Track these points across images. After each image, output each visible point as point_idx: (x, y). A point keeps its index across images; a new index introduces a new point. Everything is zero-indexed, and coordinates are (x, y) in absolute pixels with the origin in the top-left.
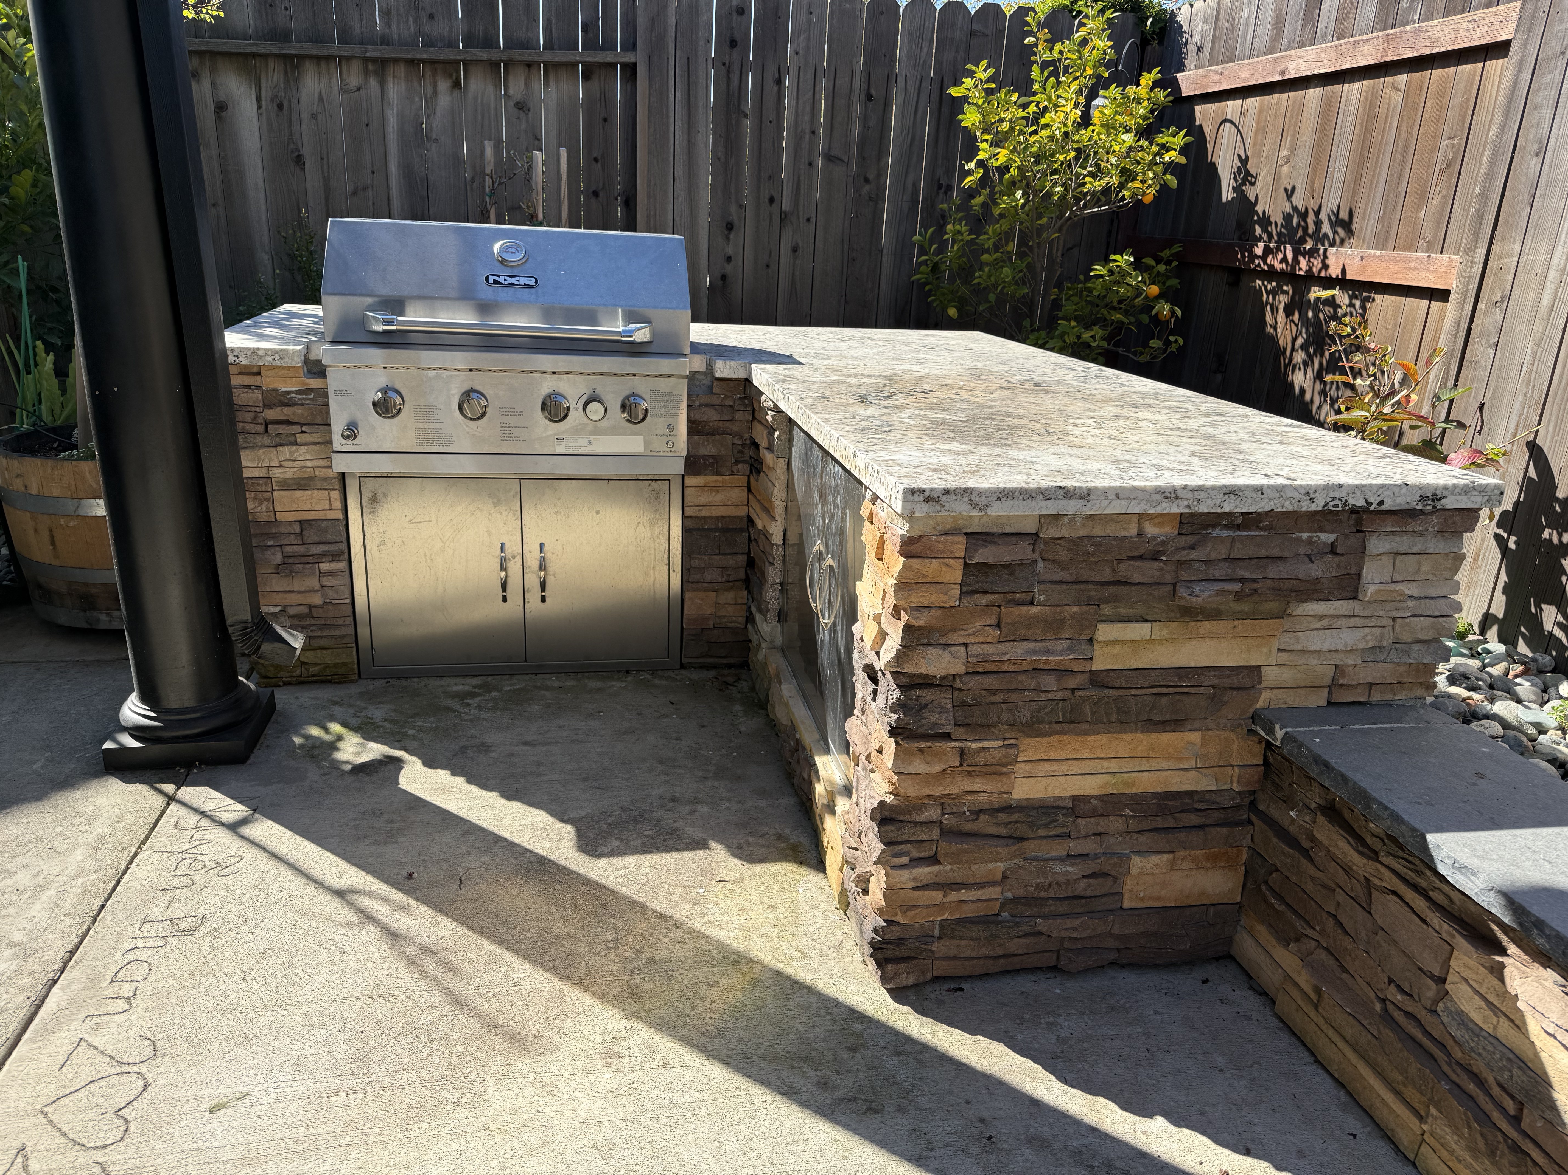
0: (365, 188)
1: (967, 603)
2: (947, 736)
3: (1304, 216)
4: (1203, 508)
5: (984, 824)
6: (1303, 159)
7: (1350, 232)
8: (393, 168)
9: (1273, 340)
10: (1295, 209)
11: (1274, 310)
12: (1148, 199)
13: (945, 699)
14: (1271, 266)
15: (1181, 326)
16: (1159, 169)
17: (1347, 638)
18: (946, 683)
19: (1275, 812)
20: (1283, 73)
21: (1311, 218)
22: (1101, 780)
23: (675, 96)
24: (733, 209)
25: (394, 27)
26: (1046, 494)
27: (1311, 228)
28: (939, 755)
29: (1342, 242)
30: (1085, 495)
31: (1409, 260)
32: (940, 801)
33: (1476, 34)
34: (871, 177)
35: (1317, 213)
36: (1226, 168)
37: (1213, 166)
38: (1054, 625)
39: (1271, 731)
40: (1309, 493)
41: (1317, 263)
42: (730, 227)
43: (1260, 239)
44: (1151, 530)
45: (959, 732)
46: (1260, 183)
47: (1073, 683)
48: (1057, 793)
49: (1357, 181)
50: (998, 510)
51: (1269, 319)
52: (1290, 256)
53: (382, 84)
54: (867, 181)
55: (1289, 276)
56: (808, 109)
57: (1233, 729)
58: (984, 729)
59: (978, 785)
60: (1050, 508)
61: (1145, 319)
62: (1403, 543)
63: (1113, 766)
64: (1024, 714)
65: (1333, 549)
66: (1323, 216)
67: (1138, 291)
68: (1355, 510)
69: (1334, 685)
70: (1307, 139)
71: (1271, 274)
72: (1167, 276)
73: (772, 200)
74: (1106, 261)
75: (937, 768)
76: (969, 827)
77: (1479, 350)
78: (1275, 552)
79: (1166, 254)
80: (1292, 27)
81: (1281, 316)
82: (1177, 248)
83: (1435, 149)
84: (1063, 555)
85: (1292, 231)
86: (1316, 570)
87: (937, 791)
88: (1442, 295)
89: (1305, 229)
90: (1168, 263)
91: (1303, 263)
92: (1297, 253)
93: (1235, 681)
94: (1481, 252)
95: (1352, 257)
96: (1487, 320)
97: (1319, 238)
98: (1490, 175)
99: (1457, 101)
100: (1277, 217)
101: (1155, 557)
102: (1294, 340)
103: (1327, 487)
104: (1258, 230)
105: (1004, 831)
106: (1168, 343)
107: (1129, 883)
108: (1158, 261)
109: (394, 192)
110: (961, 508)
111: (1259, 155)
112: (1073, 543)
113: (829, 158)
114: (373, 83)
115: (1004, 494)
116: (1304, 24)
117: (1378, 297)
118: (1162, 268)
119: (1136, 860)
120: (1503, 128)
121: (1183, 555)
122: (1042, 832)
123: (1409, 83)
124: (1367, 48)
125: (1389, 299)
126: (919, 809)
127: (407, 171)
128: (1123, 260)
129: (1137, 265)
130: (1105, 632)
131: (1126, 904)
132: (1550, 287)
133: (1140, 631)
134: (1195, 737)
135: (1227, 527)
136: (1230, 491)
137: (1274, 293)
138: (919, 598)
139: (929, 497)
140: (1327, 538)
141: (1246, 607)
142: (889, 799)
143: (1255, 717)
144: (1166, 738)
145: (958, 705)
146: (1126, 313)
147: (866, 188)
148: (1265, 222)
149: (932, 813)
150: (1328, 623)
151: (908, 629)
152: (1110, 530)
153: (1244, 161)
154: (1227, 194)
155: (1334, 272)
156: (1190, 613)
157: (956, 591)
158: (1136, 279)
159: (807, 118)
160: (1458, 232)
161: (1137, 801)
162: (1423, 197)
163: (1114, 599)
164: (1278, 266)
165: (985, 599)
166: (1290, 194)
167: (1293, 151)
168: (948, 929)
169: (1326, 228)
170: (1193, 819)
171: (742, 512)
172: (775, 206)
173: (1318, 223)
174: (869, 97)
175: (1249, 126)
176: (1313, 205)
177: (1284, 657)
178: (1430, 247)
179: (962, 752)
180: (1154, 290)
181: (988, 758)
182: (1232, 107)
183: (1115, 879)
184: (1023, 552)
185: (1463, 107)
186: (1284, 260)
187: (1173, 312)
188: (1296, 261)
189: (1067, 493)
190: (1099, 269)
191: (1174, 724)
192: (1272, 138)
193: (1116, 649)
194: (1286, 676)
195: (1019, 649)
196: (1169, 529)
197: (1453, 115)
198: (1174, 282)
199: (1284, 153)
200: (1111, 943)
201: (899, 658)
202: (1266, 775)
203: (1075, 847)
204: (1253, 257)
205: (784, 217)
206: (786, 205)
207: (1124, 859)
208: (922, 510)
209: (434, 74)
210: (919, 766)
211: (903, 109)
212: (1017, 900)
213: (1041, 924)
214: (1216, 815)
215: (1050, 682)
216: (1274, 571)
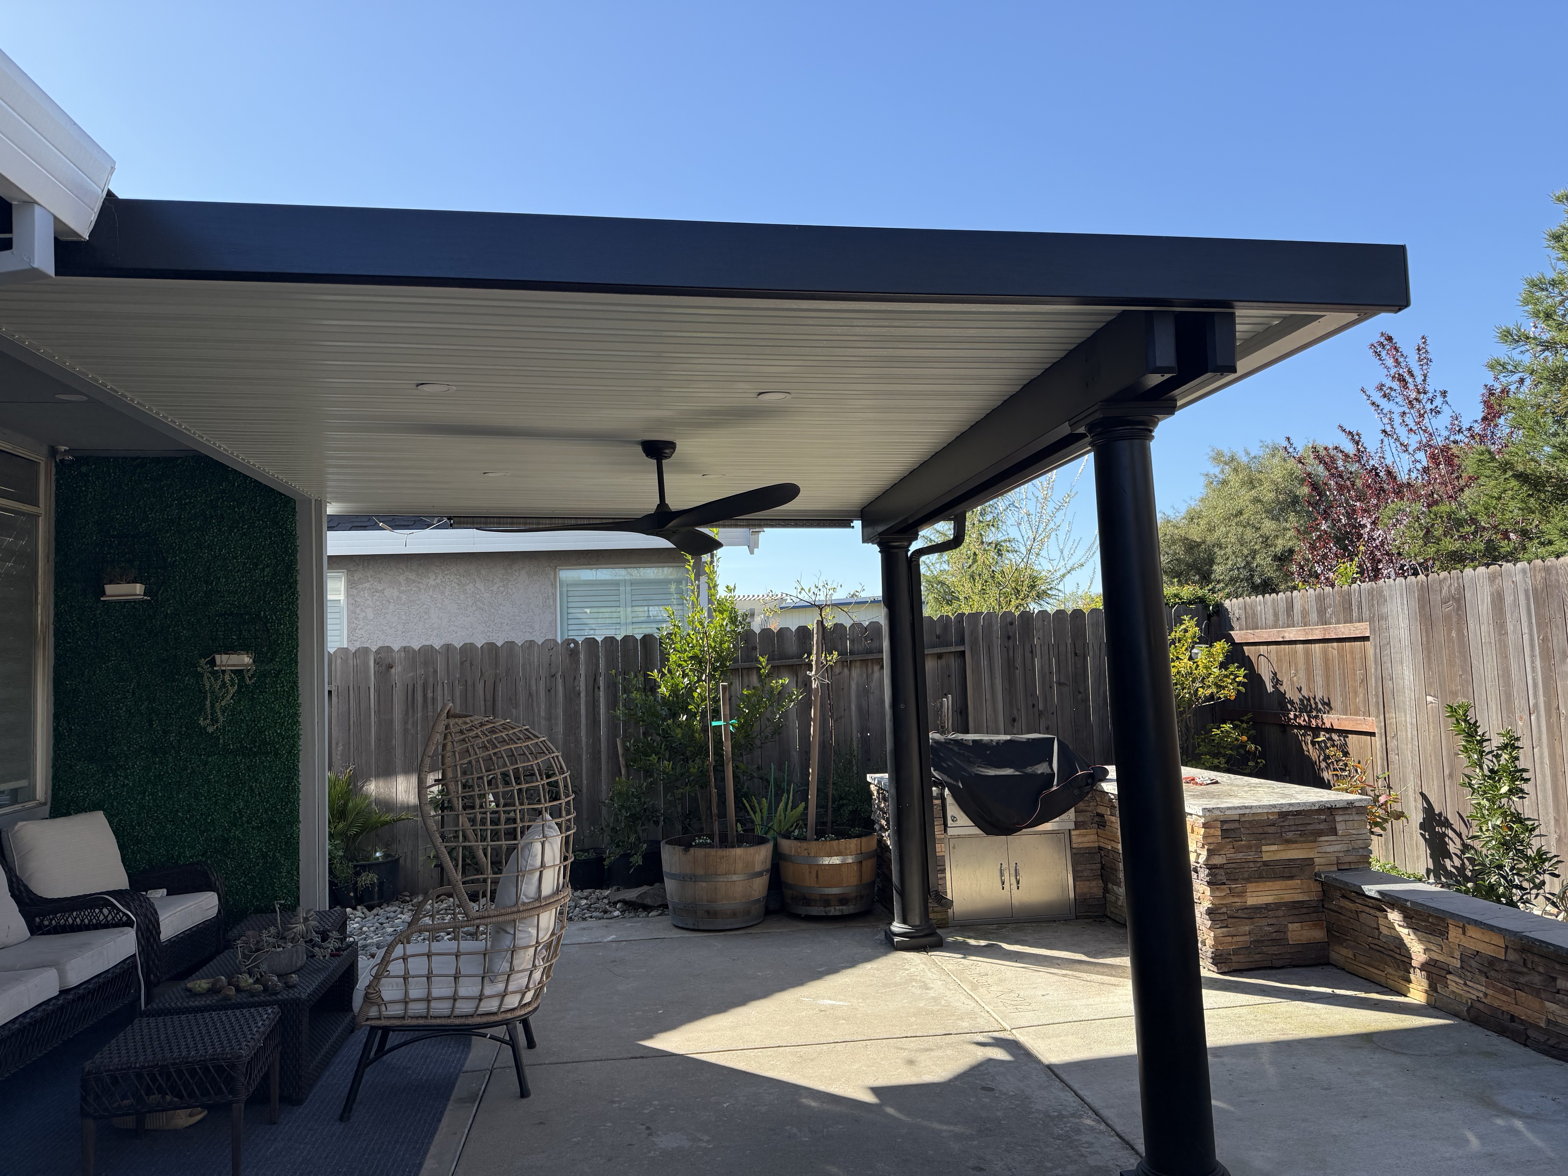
0: (841, 718)
1: (1224, 841)
2: (1224, 884)
3: (1309, 700)
4: (1284, 810)
5: (1240, 914)
6: (1302, 674)
7: (1331, 708)
8: (853, 707)
9: (1309, 758)
10: (1304, 697)
11: (1306, 744)
12: (1233, 698)
13: (1222, 872)
14: (1299, 723)
15: (1263, 755)
16: (1236, 684)
17: (1338, 848)
18: (1221, 867)
19: (1330, 906)
20: (1283, 637)
21: (1312, 701)
22: (1273, 897)
23: (984, 663)
24: (1015, 711)
25: (856, 646)
26: (1240, 808)
27: (1314, 706)
28: (1223, 890)
29: (1328, 712)
30: (1251, 807)
31: (1357, 720)
32: (1226, 905)
33: (1357, 632)
34: (1082, 690)
35: (1314, 699)
36: (1267, 678)
37: (1259, 676)
38: (1250, 847)
39: (1321, 877)
40: (1313, 804)
41: (1320, 722)
42: (1014, 720)
43: (1291, 710)
44: (1271, 817)
45: (1228, 882)
46: (1284, 683)
47: (1258, 865)
48: (1261, 902)
49: (1328, 685)
50: (1228, 812)
51: (1304, 747)
52: (1307, 719)
53: (850, 670)
54: (1080, 693)
55: (1308, 728)
56: (1047, 662)
57: (1311, 879)
58: (1235, 880)
59: (1236, 900)
60: (1242, 812)
61: (1242, 751)
62: (1347, 817)
63: (1276, 892)
64: (1246, 875)
65: (1325, 820)
66: (1317, 700)
67: (1237, 739)
68: (1328, 808)
69: (1338, 864)
70: (1302, 665)
71: (1300, 727)
72: (1248, 729)
73: (1034, 706)
74: (1218, 728)
75: (1223, 894)
76: (1236, 915)
77: (1393, 756)
78: (1308, 822)
79: (1245, 718)
80: (1283, 618)
81: (1310, 746)
82: (1250, 715)
83: (1355, 674)
84: (1248, 825)
85: (1305, 707)
86: (1322, 826)
87: (1225, 902)
88: (1372, 734)
89: (1311, 706)
90: (1247, 723)
91: (1313, 722)
92: (1309, 717)
93: (1306, 863)
94: (1382, 717)
95: (1334, 719)
96: (1392, 744)
97: (1319, 711)
98: (1376, 687)
99: (1358, 656)
100: (1297, 700)
101: (1274, 825)
102: (1319, 757)
103: (1318, 802)
104: (1289, 707)
105: (1247, 916)
106: (1257, 763)
107: (1289, 934)
108: (1242, 722)
109: (854, 718)
110: (1218, 813)
111: (1281, 671)
112: (1250, 822)
113: (1059, 684)
114: (846, 671)
115: (1229, 808)
116: (1288, 618)
117: (1350, 736)
118: (1245, 725)
119: (1290, 925)
120: (1376, 669)
121: (1281, 824)
122: (1258, 916)
123: (1338, 646)
124: (1317, 632)
125: (1355, 736)
126: (1220, 908)
127: (860, 708)
128: (1227, 727)
129: (1234, 728)
130: (1264, 848)
131: (1290, 943)
132: (1409, 730)
133: (1274, 848)
134: (1299, 882)
135: (1293, 815)
136: (1291, 805)
137: (1304, 735)
138: (1210, 840)
139: (1209, 810)
140: (1323, 817)
141: (1303, 839)
142: (1210, 906)
143: (1316, 875)
144: (1290, 882)
145: (1227, 874)
146: (1231, 749)
147: (1080, 696)
148: (1292, 702)
149: (1224, 910)
150: (1331, 844)
151: (1208, 850)
152: (1259, 818)
153: (1275, 674)
154: (1270, 689)
155: (1328, 726)
156: (1288, 842)
157: (1220, 838)
158: (1234, 734)
159: (1047, 666)
160: (1373, 709)
161: (1286, 904)
162: (1356, 693)
163: (1265, 838)
164: (1303, 723)
165: (1228, 840)
166: (1300, 690)
167: (1296, 670)
168: (1236, 952)
169: (1320, 706)
170: (1305, 911)
171: (1096, 845)
172: (1036, 709)
173: (1316, 703)
174: (1076, 654)
175: (1273, 658)
176: (1312, 695)
177: (1319, 855)
178: (1364, 715)
179: (1230, 889)
180: (1245, 738)
181: (1238, 890)
182: (1263, 649)
183: (1285, 932)
184: (1237, 825)
185: (1361, 658)
186: (1304, 720)
187: (1256, 748)
188: (1310, 721)
189: (1246, 807)
190: (1216, 731)
191: (1291, 877)
192: (1285, 665)
193: (1269, 854)
194: (1322, 861)
195: (1240, 855)
196: (1276, 817)
197: (1358, 661)
198: (1253, 732)
199: (1293, 672)
200: (1288, 956)
201: (1208, 859)
202: (1324, 895)
203: (1271, 921)
204: (1290, 719)
205: (1040, 714)
206: (1041, 707)
207: (1286, 926)
208: (1208, 814)
209: (872, 664)
210: (1218, 894)
211: (1093, 658)
212: (1255, 941)
213: (1265, 949)
214: (1312, 909)
215: (1252, 865)
216: (1309, 827)
